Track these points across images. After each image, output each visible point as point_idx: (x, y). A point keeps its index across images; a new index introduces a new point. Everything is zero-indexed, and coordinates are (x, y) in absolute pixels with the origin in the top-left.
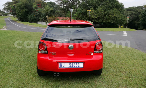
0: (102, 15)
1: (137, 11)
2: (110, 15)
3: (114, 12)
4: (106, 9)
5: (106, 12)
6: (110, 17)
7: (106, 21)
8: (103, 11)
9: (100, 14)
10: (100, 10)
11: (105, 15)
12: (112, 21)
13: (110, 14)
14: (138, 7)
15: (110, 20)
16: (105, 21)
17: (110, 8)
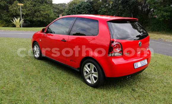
0: (31, 11)
1: (59, 9)
2: (41, 12)
3: (45, 9)
4: (35, 4)
5: (36, 8)
6: (42, 14)
7: (37, 19)
8: (31, 7)
9: (29, 10)
10: (28, 4)
11: (35, 12)
12: (44, 19)
13: (41, 10)
14: (58, 4)
15: (41, 18)
16: (35, 18)
17: (39, 4)
